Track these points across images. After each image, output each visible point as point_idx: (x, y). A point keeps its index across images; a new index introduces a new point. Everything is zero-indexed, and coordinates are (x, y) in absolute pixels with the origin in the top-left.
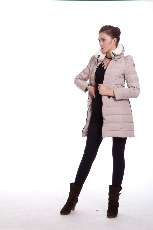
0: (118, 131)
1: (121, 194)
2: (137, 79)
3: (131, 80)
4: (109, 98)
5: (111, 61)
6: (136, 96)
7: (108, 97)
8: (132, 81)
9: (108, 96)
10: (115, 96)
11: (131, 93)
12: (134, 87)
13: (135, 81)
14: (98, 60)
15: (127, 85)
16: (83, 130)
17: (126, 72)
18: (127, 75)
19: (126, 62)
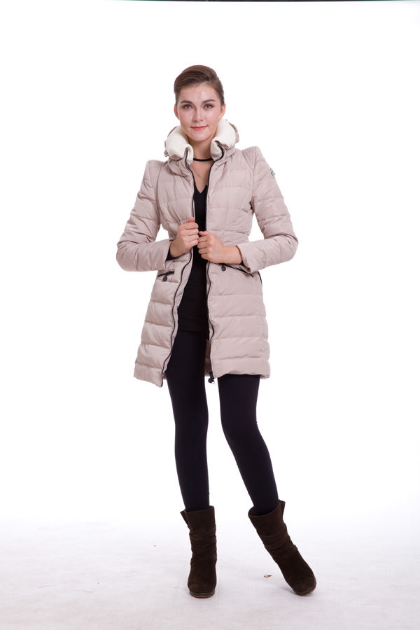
2: (285, 214)
3: (274, 216)
4: (224, 269)
5: (215, 166)
6: (285, 255)
7: (221, 267)
8: (276, 218)
9: (220, 264)
10: (242, 264)
11: (281, 251)
12: (285, 235)
13: (285, 218)
14: (186, 163)
15: (263, 230)
16: (162, 366)
17: (258, 195)
18: (260, 203)
19: (253, 167)
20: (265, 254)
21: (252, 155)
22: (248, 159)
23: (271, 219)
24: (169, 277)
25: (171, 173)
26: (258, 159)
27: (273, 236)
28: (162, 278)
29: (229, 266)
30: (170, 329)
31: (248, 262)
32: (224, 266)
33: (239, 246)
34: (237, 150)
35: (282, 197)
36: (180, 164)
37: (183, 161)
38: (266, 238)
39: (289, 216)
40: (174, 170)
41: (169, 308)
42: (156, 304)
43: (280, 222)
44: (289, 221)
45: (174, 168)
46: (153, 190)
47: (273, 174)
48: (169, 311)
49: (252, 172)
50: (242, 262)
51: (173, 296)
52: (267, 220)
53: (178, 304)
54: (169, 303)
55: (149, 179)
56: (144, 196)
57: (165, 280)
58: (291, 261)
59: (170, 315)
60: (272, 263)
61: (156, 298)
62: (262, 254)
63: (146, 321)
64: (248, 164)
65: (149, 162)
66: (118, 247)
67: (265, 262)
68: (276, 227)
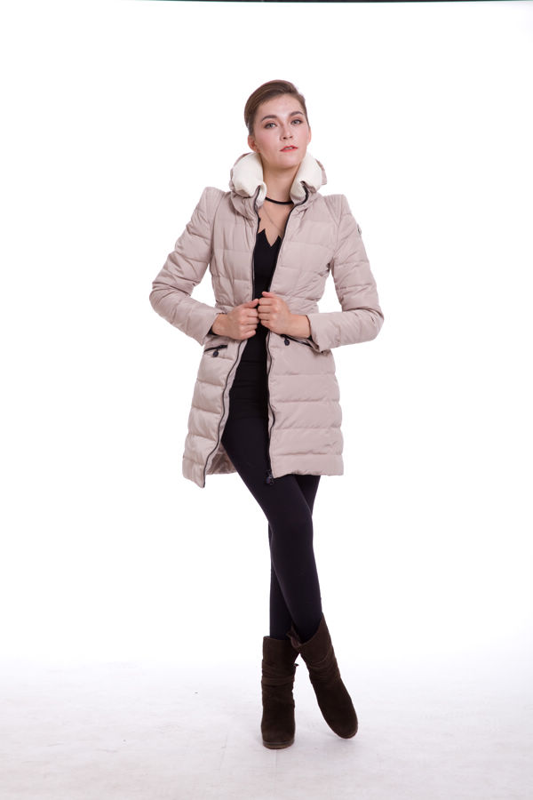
0: (320, 453)
1: (297, 665)
2: (370, 283)
3: (357, 285)
4: (287, 343)
5: (294, 212)
6: (366, 334)
7: (283, 340)
8: (360, 288)
9: (282, 336)
10: (310, 338)
11: (361, 330)
12: (369, 310)
13: (370, 288)
14: (255, 204)
15: (341, 300)
16: (205, 462)
17: (341, 257)
18: (342, 266)
19: (338, 221)
20: (340, 331)
21: (337, 204)
22: (332, 210)
23: (352, 288)
24: (221, 352)
25: (234, 210)
26: (345, 212)
27: (354, 309)
28: (212, 352)
29: (294, 339)
30: (219, 417)
31: (317, 338)
32: (287, 338)
33: (309, 316)
34: (320, 195)
35: (368, 261)
36: (247, 204)
37: (252, 200)
38: (343, 310)
39: (375, 286)
40: (237, 208)
41: (219, 390)
42: (204, 384)
43: (364, 293)
44: (374, 291)
45: (238, 205)
46: (208, 226)
47: (359, 231)
48: (219, 394)
49: (336, 227)
50: (311, 336)
51: (226, 376)
52: (348, 289)
53: (230, 386)
54: (220, 385)
55: (205, 211)
56: (194, 232)
57: (216, 355)
58: (372, 341)
59: (220, 400)
60: (348, 342)
61: (205, 377)
62: (337, 330)
63: (193, 406)
64: (333, 217)
65: (208, 189)
66: (154, 287)
67: (339, 341)
68: (358, 298)
